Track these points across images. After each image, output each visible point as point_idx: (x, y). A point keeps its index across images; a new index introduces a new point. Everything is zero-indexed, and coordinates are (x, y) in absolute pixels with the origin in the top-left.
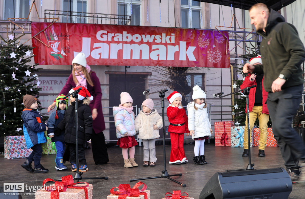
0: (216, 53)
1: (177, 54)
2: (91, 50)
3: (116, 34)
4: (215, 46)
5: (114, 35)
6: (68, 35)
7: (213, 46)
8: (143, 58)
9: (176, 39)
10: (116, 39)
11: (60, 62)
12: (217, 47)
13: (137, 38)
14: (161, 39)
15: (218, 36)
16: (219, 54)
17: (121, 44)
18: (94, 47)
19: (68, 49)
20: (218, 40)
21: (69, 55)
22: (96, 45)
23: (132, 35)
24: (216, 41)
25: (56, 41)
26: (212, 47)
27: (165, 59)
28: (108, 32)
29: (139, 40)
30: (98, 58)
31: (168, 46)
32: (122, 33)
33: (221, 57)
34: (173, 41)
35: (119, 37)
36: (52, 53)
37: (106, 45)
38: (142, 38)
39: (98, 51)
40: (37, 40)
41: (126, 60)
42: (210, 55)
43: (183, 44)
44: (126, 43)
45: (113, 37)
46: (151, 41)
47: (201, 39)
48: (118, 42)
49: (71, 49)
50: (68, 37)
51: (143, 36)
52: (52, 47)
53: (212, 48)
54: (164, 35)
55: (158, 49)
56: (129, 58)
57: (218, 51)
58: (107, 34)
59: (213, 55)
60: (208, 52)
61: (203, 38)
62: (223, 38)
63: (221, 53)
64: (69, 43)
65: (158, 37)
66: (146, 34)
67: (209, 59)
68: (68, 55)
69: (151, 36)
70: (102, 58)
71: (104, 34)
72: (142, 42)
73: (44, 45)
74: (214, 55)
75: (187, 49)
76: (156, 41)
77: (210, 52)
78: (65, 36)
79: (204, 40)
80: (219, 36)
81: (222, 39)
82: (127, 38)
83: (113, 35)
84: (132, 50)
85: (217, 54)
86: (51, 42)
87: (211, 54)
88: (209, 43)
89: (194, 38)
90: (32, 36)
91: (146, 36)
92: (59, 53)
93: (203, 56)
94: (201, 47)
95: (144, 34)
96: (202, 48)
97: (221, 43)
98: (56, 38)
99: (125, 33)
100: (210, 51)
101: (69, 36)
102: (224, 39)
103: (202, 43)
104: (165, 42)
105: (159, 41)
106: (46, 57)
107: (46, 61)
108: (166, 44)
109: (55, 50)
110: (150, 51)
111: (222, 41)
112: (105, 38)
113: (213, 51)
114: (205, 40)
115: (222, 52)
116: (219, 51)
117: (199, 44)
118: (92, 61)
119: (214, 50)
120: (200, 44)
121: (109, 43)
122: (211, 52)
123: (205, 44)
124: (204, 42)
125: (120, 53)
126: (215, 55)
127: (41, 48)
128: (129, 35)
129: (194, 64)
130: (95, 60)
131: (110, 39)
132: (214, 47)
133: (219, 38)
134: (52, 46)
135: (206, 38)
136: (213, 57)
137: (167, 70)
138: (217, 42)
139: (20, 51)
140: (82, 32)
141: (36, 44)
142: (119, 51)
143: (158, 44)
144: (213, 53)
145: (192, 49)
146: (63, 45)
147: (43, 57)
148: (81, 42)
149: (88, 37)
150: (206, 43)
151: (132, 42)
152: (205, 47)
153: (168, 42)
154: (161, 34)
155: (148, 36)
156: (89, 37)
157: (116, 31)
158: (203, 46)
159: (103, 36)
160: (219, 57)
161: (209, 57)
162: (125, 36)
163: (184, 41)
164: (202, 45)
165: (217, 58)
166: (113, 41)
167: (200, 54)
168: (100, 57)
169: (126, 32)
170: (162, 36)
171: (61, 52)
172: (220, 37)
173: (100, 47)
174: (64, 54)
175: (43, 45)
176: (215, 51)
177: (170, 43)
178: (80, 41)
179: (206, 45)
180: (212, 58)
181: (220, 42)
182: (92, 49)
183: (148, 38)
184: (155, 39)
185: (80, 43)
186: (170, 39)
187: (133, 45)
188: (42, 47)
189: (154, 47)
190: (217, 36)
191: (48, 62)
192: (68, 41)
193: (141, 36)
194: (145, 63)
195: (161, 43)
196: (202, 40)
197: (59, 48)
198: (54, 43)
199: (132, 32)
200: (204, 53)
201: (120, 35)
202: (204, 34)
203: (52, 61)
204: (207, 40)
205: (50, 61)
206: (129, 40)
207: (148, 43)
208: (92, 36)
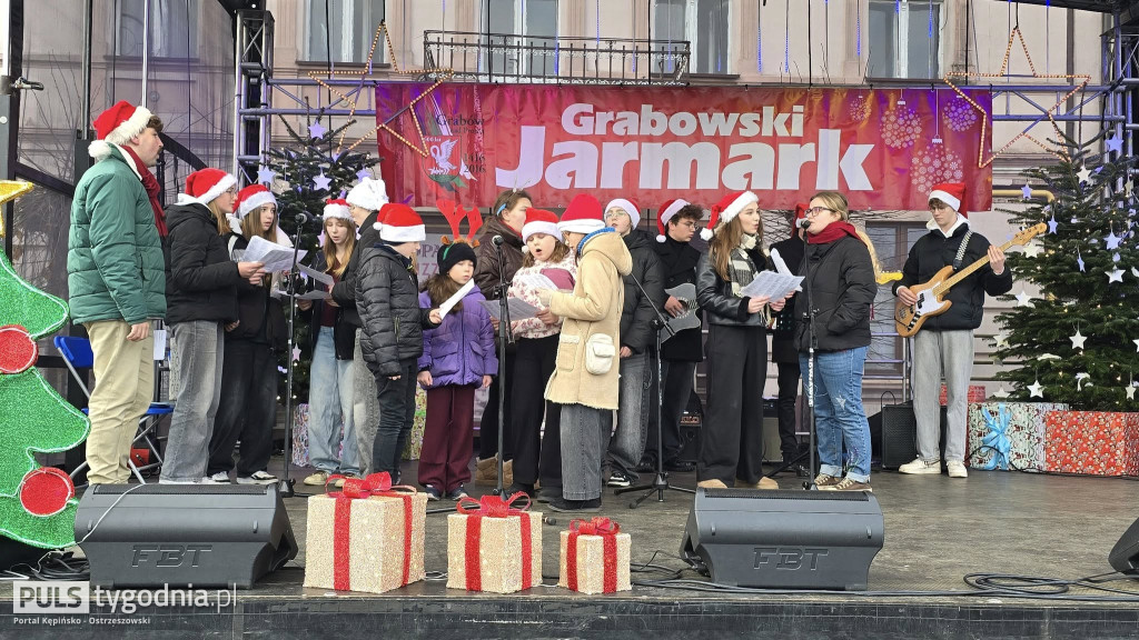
0: (943, 163)
1: (809, 171)
2: (546, 165)
3: (620, 115)
4: (940, 141)
5: (615, 116)
6: (479, 118)
7: (935, 141)
8: (699, 186)
9: (806, 124)
10: (618, 129)
11: (458, 198)
12: (947, 144)
13: (683, 124)
14: (760, 123)
15: (953, 108)
16: (954, 166)
17: (634, 145)
18: (554, 155)
19: (479, 160)
20: (951, 120)
21: (482, 179)
22: (558, 149)
23: (669, 115)
24: (946, 122)
25: (445, 138)
26: (931, 145)
27: (771, 188)
28: (596, 109)
29: (690, 129)
30: (567, 186)
31: (781, 146)
32: (638, 110)
33: (959, 174)
34: (797, 130)
35: (628, 122)
36: (433, 171)
37: (591, 148)
38: (699, 125)
39: (567, 165)
40: (392, 135)
41: (649, 192)
42: (922, 170)
43: (830, 137)
44: (650, 139)
45: (611, 123)
46: (726, 131)
47: (893, 118)
48: (626, 139)
49: (488, 162)
50: (480, 126)
51: (703, 116)
52: (433, 154)
53: (928, 148)
54: (768, 111)
55: (749, 157)
56: (658, 186)
57: (949, 157)
58: (594, 115)
59: (931, 170)
60: (915, 160)
61: (898, 117)
62: (971, 112)
63: (960, 161)
64: (481, 144)
65: (748, 118)
66: (712, 109)
67: (919, 184)
68: (479, 178)
69: (727, 116)
70: (576, 186)
71: (583, 114)
72: (698, 136)
73: (412, 150)
74: (936, 169)
75: (842, 153)
76: (743, 132)
77: (921, 160)
78: (473, 121)
79: (901, 121)
80: (957, 108)
81: (967, 117)
82: (654, 123)
83: (610, 116)
84: (666, 162)
85: (946, 165)
86: (431, 139)
87: (926, 166)
88: (918, 130)
89: (870, 117)
90: (378, 125)
91: (710, 116)
92: (455, 174)
93: (896, 173)
94: (893, 146)
95: (704, 110)
96: (896, 147)
97: (963, 129)
98: (445, 130)
99: (646, 109)
100: (921, 158)
101: (483, 121)
102: (974, 117)
103: (896, 133)
104: (771, 134)
105: (751, 130)
106: (417, 184)
107: (418, 194)
108: (774, 141)
109: (444, 166)
110: (724, 162)
111: (965, 124)
112: (587, 126)
113: (933, 158)
114: (906, 121)
115: (964, 161)
116: (954, 155)
117: (883, 136)
118: (549, 194)
119: (939, 152)
120: (889, 134)
121: (598, 141)
122: (927, 160)
123: (904, 136)
124: (903, 129)
125: (631, 170)
126: (940, 168)
127: (402, 158)
128: (660, 116)
129: (863, 200)
130: (557, 192)
131: (601, 130)
132: (939, 145)
133: (956, 114)
134: (435, 151)
135: (911, 116)
136: (931, 178)
137: (783, 220)
138: (950, 126)
139: (341, 170)
140: (521, 111)
141: (389, 147)
142: (628, 164)
143: (747, 140)
144: (931, 164)
145: (861, 151)
146: (465, 149)
147: (409, 183)
148: (517, 137)
149: (537, 125)
150: (910, 130)
151: (668, 137)
152: (905, 145)
153: (782, 132)
154: (759, 110)
155: (719, 116)
156: (542, 123)
157: (621, 106)
158: (898, 143)
159: (583, 120)
160: (953, 177)
161: (917, 178)
162: (648, 119)
163: (836, 128)
164: (894, 138)
165: (945, 180)
166: (610, 136)
167: (888, 167)
168: (573, 182)
169: (651, 107)
170: (761, 116)
171: (458, 169)
172: (960, 110)
173: (572, 155)
174: (469, 176)
175: (408, 151)
176: (939, 158)
177: (788, 135)
178: (514, 136)
179: (907, 139)
180: (927, 180)
181: (958, 127)
182: (548, 159)
183: (718, 123)
184: (738, 125)
185: (514, 143)
186: (788, 124)
187: (670, 145)
188: (407, 155)
189: (735, 150)
190: (950, 107)
191: (424, 198)
192: (479, 136)
193: (697, 118)
194: (706, 200)
195: (759, 138)
196: (896, 122)
197: (454, 159)
198: (438, 144)
199: (668, 105)
200: (901, 164)
201: (633, 115)
202: (904, 103)
203: (434, 197)
204: (915, 123)
205: (429, 195)
206: (659, 131)
207: (717, 139)
208: (550, 121)
